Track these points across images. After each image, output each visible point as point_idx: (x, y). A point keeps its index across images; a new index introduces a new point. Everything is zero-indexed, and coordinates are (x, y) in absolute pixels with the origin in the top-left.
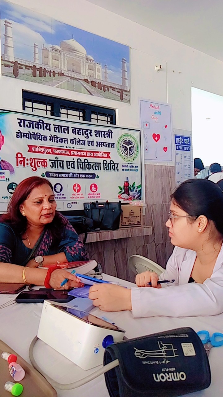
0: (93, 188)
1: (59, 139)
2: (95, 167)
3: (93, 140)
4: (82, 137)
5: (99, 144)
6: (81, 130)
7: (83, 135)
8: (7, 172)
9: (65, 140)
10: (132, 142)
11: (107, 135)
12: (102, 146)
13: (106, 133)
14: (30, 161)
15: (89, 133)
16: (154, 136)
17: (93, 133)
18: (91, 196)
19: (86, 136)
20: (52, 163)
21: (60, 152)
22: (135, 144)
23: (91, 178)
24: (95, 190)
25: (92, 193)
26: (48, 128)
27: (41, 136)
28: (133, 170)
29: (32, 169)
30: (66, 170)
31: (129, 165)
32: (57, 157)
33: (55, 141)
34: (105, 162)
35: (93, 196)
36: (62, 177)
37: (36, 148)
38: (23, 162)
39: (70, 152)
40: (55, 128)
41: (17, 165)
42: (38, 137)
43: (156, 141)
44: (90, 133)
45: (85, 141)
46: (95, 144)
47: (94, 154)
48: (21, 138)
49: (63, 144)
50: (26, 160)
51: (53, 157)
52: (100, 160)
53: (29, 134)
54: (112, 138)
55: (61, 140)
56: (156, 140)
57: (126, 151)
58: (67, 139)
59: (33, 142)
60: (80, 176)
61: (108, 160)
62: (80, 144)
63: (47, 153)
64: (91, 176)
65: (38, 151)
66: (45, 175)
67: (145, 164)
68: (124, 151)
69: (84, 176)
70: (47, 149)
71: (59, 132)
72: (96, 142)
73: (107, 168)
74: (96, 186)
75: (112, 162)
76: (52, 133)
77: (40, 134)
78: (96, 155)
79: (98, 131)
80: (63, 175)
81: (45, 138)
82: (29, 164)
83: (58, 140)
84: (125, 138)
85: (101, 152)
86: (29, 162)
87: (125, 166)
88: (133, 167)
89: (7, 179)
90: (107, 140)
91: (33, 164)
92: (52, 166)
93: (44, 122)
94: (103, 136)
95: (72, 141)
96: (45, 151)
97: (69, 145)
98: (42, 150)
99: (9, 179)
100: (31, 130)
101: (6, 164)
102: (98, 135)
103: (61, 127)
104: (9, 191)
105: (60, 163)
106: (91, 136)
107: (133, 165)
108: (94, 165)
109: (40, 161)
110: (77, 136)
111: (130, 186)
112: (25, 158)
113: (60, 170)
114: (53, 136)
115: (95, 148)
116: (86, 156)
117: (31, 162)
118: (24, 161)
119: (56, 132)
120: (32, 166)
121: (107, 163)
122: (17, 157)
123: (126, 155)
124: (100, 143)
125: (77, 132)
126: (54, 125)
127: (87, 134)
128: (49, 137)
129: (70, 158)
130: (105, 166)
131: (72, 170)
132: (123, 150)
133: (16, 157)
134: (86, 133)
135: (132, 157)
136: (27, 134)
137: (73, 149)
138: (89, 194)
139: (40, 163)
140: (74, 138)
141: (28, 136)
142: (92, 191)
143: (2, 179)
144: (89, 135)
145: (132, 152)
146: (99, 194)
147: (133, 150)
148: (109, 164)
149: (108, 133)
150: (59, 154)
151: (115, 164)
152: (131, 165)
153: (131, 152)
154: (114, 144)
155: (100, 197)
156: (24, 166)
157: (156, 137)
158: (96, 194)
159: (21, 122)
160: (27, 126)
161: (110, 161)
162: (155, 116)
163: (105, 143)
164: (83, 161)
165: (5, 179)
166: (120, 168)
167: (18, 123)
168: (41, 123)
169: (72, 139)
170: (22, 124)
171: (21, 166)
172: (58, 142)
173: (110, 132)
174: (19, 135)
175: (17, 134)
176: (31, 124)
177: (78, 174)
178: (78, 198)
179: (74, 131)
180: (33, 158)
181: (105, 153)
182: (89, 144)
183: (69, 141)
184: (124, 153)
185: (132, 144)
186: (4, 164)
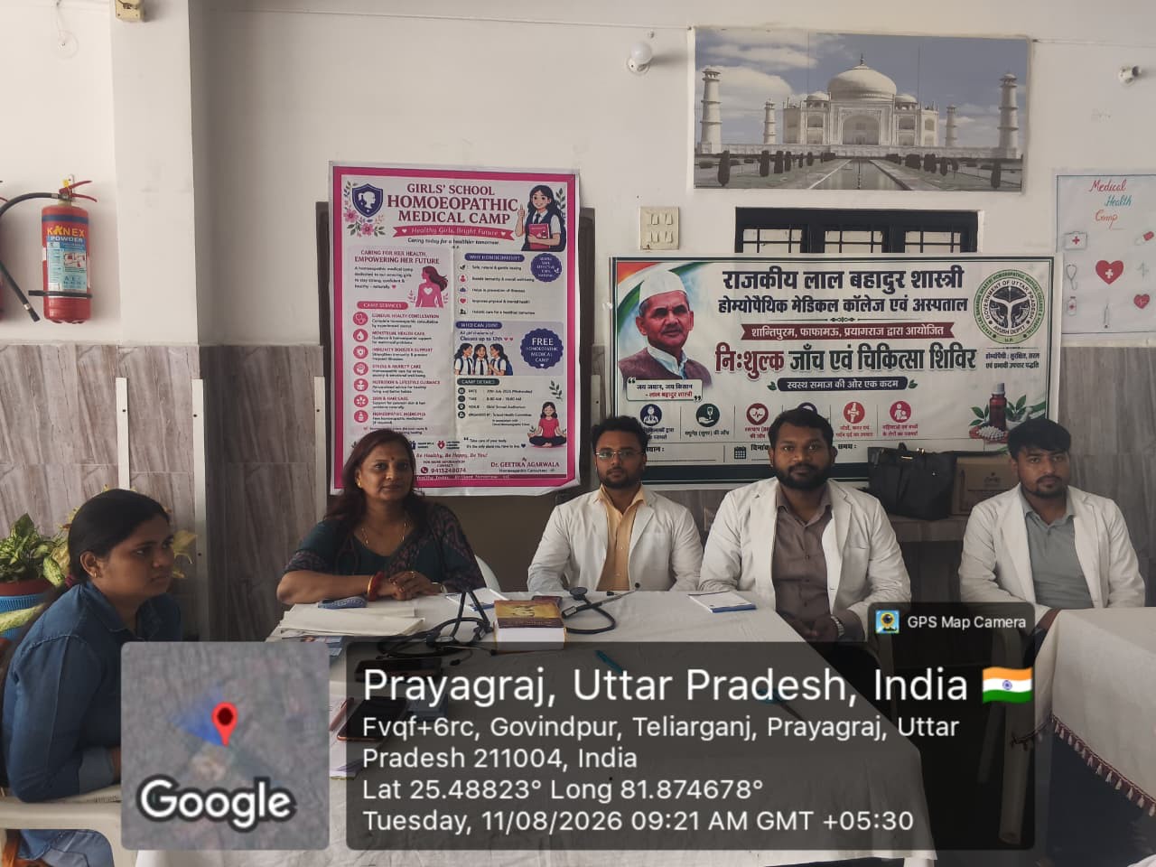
0: (898, 413)
1: (815, 303)
2: (907, 361)
3: (906, 296)
4: (876, 293)
5: (920, 305)
6: (875, 276)
7: (879, 286)
8: (697, 384)
9: (829, 304)
10: (1024, 290)
11: (947, 280)
12: (931, 308)
13: (943, 275)
14: (746, 358)
15: (897, 280)
16: (1102, 268)
17: (908, 280)
18: (892, 430)
19: (886, 288)
20: (794, 358)
21: (815, 331)
22: (1032, 297)
23: (894, 388)
24: (905, 418)
25: (897, 424)
26: (790, 281)
27: (774, 301)
28: (1020, 365)
29: (749, 374)
30: (828, 372)
31: (1008, 352)
32: (808, 345)
33: (807, 308)
34: (936, 348)
35: (898, 431)
36: (819, 389)
37: (761, 329)
38: (728, 361)
39: (841, 330)
40: (807, 279)
41: (718, 369)
42: (766, 304)
43: (1110, 281)
44: (899, 281)
45: (883, 301)
46: (911, 304)
47: (905, 330)
48: (729, 311)
49: (824, 314)
50: (736, 356)
51: (798, 345)
52: (924, 345)
53: (745, 302)
54: (960, 286)
55: (821, 305)
56: (1109, 277)
57: (1002, 317)
58: (837, 301)
59: (754, 317)
60: (864, 384)
61: (946, 343)
62: (869, 310)
63: (785, 338)
64: (895, 383)
65: (763, 335)
66: (776, 386)
67: (1067, 345)
68: (996, 317)
69: (874, 384)
70: (786, 329)
71: (817, 287)
72: (915, 300)
73: (942, 363)
74: (906, 408)
75: (955, 347)
76: (801, 291)
77: (770, 297)
78: (911, 331)
79: (922, 272)
80: (820, 384)
81: (782, 306)
82: (743, 365)
83: (814, 305)
84: (1001, 282)
85: (926, 324)
86: (743, 360)
87: (995, 356)
88: (1020, 356)
89: (696, 397)
90: (947, 292)
91: (751, 365)
92: (794, 365)
93: (783, 271)
94: (935, 283)
95: (849, 305)
96: (780, 333)
97: (842, 313)
98: (773, 333)
99: (700, 397)
100: (751, 292)
101: (695, 367)
102: (920, 283)
103: (824, 274)
104: (700, 422)
105: (815, 358)
106: (902, 286)
107: (1023, 351)
108: (905, 356)
109: (768, 357)
110: (863, 292)
111: (1008, 406)
112: (733, 352)
113: (814, 373)
114: (802, 298)
115: (910, 316)
116: (885, 336)
117: (747, 360)
118: (732, 359)
119: (809, 287)
120: (749, 369)
121: (942, 350)
122: (719, 353)
123: (1003, 325)
124: (926, 302)
125: (863, 280)
126: (805, 273)
127: (892, 282)
128: (793, 301)
129: (840, 345)
130: (935, 358)
131: (843, 373)
132: (993, 313)
133: (715, 352)
134: (889, 280)
135: (1020, 332)
136: (741, 301)
137: (849, 322)
138: (887, 427)
139: (768, 361)
140: (855, 296)
141: (744, 305)
142: (895, 418)
143: (687, 397)
144: (896, 284)
145: (1022, 318)
146: (916, 426)
147: (1025, 313)
148: (946, 352)
149: (950, 275)
150: (813, 337)
151: (963, 351)
152: (1015, 351)
154: (966, 300)
155: (915, 433)
156: (732, 369)
157: (1109, 270)
158: (906, 426)
159: (730, 278)
160: (743, 284)
161: (952, 345)
162: (1109, 211)
163: (940, 300)
164: (874, 348)
165: (693, 398)
166: (980, 360)
167: (725, 281)
168: (775, 273)
169: (849, 300)
170: (732, 282)
171: (725, 371)
172: (812, 310)
173: (956, 272)
174: (726, 305)
175: (720, 305)
176: (753, 278)
177: (858, 379)
178: (856, 435)
179: (856, 280)
180: (753, 352)
181: (937, 324)
182: (894, 308)
183: (841, 305)
184: (994, 324)
185: (1023, 297)
186: (691, 368)
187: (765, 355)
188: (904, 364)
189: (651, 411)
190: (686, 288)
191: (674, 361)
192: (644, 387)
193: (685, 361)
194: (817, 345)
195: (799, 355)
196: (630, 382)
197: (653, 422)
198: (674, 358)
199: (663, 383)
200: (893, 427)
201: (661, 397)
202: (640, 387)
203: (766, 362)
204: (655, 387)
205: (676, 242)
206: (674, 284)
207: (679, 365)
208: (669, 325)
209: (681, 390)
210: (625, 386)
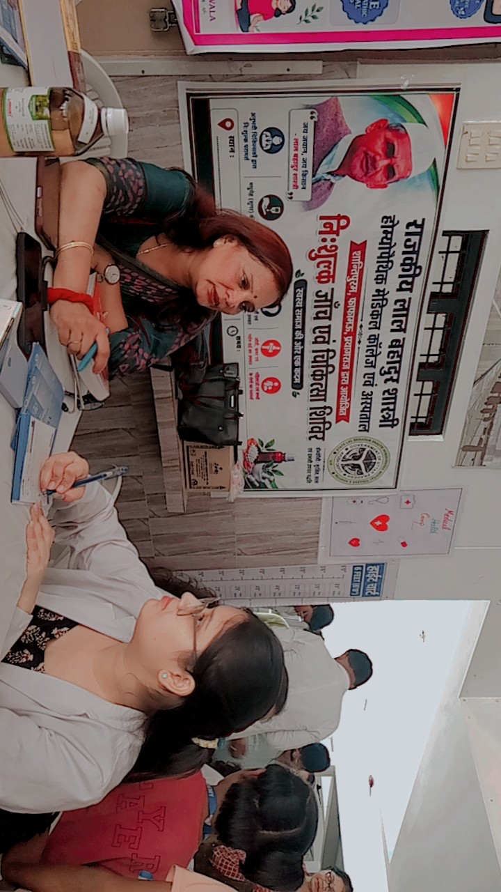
0: (270, 384)
1: (380, 309)
2: (317, 389)
3: (376, 385)
4: (382, 361)
5: (367, 397)
6: (398, 359)
7: (388, 363)
8: (306, 195)
9: (376, 322)
10: (371, 471)
11: (387, 416)
12: (364, 405)
13: (391, 413)
14: (331, 247)
15: (392, 377)
16: (384, 519)
17: (391, 385)
18: (254, 380)
19: (386, 369)
20: (326, 294)
21: (351, 312)
22: (366, 476)
23: (293, 380)
24: (266, 389)
25: (260, 382)
26: (404, 286)
27: (386, 271)
28: (309, 471)
29: (313, 250)
30: (311, 324)
31: (321, 463)
32: (339, 305)
33: (376, 302)
34: (328, 411)
35: (254, 384)
36: (294, 317)
37: (359, 260)
38: (328, 229)
39: (350, 334)
40: (404, 301)
41: (322, 218)
42: (384, 264)
43: (372, 523)
44: (391, 379)
45: (374, 367)
46: (368, 389)
47: (345, 386)
48: (382, 227)
49: (367, 318)
50: (334, 236)
51: (339, 297)
52: (331, 401)
53: (390, 243)
54: (381, 426)
55: (376, 315)
56: (376, 523)
57: (351, 458)
58: (379, 328)
59: (373, 252)
60: (297, 355)
61: (331, 418)
62: (367, 356)
63: (348, 283)
64: (297, 381)
65: (353, 263)
66: (300, 278)
67: (324, 501)
68: (350, 453)
69: (298, 363)
70: (356, 284)
71: (395, 310)
72: (372, 392)
73: (314, 416)
74: (275, 389)
75: (327, 425)
76: (393, 296)
77: (390, 268)
78: (344, 391)
79: (396, 396)
80: (299, 318)
81: (381, 279)
82: (323, 244)
83: (377, 309)
84: (380, 455)
85: (349, 402)
86: (329, 244)
87: (319, 455)
88: (317, 472)
89: (291, 194)
90: (376, 416)
91: (323, 252)
92: (320, 294)
93: (416, 278)
94: (385, 407)
95: (374, 339)
96: (353, 279)
97: (367, 333)
98: (354, 272)
99: (291, 198)
100: (399, 249)
101: (325, 192)
102: (387, 395)
103: (406, 315)
104: (265, 199)
105: (325, 312)
106: (386, 381)
107: (321, 472)
108: (322, 387)
109: (330, 268)
110: (385, 350)
111: (275, 464)
112: (338, 235)
113: (311, 312)
114: (385, 297)
115: (358, 388)
116: (341, 370)
117: (328, 248)
118: (331, 232)
119: (396, 303)
120: (320, 249)
121: (325, 415)
122: (339, 218)
123: (344, 458)
124: (369, 401)
125: (395, 349)
126: (410, 299)
127: (389, 373)
128: (384, 289)
129: (336, 333)
130: (318, 411)
131: (309, 337)
132: (354, 451)
133: (339, 215)
134: (393, 371)
135: (337, 470)
136: (391, 239)
137: (357, 340)
138: (257, 376)
139: (326, 269)
140: (381, 343)
141: (386, 242)
142: (265, 381)
143: (292, 184)
144: (388, 376)
145: (349, 471)
146: (258, 398)
147: (353, 472)
148: (324, 418)
149: (391, 418)
150: (346, 309)
151: (323, 432)
152: (321, 467)
153: (350, 467)
154: (368, 431)
155: (251, 398)
156: (321, 233)
157: (381, 523)
158: (258, 390)
159: (417, 226)
160: (409, 240)
161: (330, 423)
162: (428, 521)
163: (370, 411)
164: (330, 362)
165: (291, 190)
166: (315, 443)
167: (415, 221)
168: (415, 271)
169: (378, 339)
170: (412, 229)
171: (320, 226)
172: (372, 307)
173: (393, 423)
174: (389, 223)
175: (390, 217)
176: (412, 250)
177: (303, 350)
178: (250, 351)
179: (397, 344)
180: (336, 254)
181: (348, 410)
182: (367, 376)
183: (375, 332)
184: (346, 452)
185: (366, 471)
186: (325, 187)
187: (332, 266)
188: (315, 387)
189: (277, 140)
190: (414, 178)
191: (333, 167)
192: (305, 131)
193: (333, 180)
194: (338, 314)
195: (329, 298)
196: (312, 113)
197: (264, 143)
198: (336, 168)
199: (309, 156)
200: (257, 380)
201: (293, 153)
202: (306, 126)
203: (325, 267)
204: (305, 145)
205: (464, 165)
206: (420, 165)
207: (328, 173)
208: (374, 161)
209: (300, 177)
210: (308, 107)
